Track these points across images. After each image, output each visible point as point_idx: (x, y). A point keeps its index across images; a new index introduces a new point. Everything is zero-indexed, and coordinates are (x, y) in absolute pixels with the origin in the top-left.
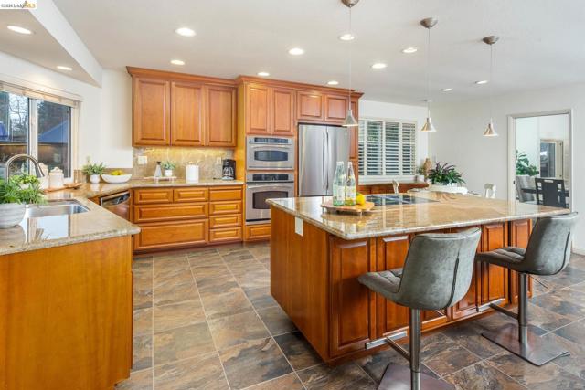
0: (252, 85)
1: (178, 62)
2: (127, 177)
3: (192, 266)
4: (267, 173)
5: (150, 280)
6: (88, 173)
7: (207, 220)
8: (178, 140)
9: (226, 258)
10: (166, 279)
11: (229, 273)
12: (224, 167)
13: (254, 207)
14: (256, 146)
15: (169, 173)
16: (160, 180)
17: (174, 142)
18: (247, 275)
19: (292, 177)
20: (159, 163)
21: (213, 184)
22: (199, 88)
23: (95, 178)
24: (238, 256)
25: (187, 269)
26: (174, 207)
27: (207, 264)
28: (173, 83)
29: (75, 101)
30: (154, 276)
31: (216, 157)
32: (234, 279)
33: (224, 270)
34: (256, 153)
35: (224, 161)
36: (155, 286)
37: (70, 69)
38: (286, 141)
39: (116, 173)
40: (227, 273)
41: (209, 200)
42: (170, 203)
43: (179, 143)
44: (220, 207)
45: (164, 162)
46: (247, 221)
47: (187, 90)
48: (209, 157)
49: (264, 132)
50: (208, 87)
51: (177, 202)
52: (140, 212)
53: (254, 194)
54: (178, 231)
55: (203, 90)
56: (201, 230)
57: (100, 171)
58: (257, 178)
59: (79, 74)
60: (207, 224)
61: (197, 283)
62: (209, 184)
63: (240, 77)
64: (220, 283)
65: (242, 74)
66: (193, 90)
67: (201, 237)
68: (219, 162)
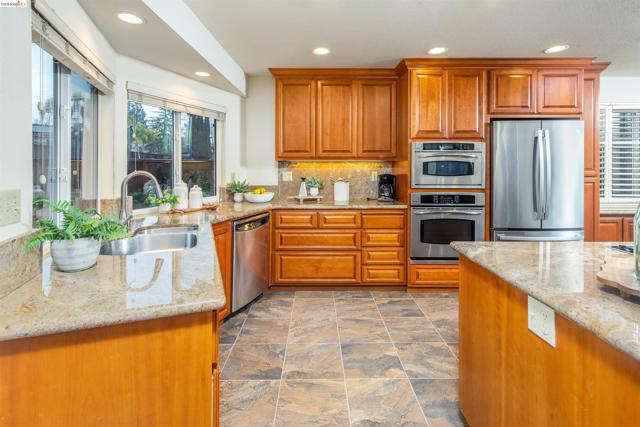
0: (419, 70)
1: (321, 51)
2: (270, 196)
3: (339, 315)
4: (443, 193)
5: (285, 329)
6: (231, 192)
7: (359, 254)
8: (324, 151)
9: (384, 308)
10: (305, 332)
11: (387, 338)
12: (380, 184)
13: (422, 241)
14: (425, 154)
15: (314, 192)
16: (305, 201)
17: (320, 154)
18: (414, 346)
19: (481, 199)
20: (304, 179)
21: (366, 207)
22: (349, 85)
23: (238, 197)
24: (399, 308)
25: (331, 319)
26: (318, 234)
27: (357, 316)
28: (319, 83)
29: (219, 113)
30: (292, 323)
31: (371, 171)
32: (393, 352)
33: (379, 331)
34: (426, 165)
35: (381, 177)
36: (290, 341)
37: (207, 75)
38: (472, 147)
39: (258, 191)
40: (383, 336)
41: (362, 227)
42: (315, 228)
43: (325, 154)
44: (376, 237)
45: (309, 178)
46: (412, 258)
47: (334, 87)
48: (362, 171)
49: (437, 135)
50: (360, 82)
51: (322, 229)
52: (281, 237)
53: (422, 222)
54: (323, 265)
55: (354, 87)
56: (351, 265)
57: (243, 189)
58: (427, 200)
59: (218, 81)
60: (358, 259)
61: (343, 347)
62: (361, 207)
63: (403, 61)
64: (373, 355)
65: (406, 57)
66: (341, 88)
67: (352, 275)
68: (374, 177)
